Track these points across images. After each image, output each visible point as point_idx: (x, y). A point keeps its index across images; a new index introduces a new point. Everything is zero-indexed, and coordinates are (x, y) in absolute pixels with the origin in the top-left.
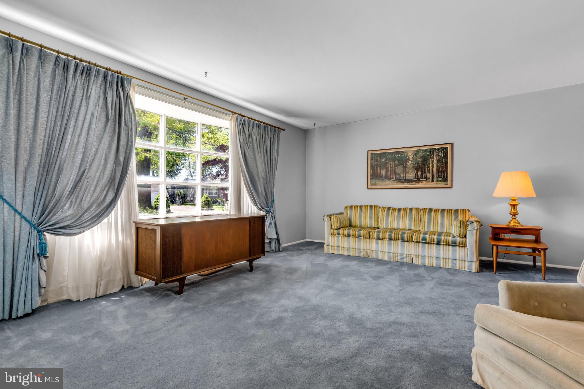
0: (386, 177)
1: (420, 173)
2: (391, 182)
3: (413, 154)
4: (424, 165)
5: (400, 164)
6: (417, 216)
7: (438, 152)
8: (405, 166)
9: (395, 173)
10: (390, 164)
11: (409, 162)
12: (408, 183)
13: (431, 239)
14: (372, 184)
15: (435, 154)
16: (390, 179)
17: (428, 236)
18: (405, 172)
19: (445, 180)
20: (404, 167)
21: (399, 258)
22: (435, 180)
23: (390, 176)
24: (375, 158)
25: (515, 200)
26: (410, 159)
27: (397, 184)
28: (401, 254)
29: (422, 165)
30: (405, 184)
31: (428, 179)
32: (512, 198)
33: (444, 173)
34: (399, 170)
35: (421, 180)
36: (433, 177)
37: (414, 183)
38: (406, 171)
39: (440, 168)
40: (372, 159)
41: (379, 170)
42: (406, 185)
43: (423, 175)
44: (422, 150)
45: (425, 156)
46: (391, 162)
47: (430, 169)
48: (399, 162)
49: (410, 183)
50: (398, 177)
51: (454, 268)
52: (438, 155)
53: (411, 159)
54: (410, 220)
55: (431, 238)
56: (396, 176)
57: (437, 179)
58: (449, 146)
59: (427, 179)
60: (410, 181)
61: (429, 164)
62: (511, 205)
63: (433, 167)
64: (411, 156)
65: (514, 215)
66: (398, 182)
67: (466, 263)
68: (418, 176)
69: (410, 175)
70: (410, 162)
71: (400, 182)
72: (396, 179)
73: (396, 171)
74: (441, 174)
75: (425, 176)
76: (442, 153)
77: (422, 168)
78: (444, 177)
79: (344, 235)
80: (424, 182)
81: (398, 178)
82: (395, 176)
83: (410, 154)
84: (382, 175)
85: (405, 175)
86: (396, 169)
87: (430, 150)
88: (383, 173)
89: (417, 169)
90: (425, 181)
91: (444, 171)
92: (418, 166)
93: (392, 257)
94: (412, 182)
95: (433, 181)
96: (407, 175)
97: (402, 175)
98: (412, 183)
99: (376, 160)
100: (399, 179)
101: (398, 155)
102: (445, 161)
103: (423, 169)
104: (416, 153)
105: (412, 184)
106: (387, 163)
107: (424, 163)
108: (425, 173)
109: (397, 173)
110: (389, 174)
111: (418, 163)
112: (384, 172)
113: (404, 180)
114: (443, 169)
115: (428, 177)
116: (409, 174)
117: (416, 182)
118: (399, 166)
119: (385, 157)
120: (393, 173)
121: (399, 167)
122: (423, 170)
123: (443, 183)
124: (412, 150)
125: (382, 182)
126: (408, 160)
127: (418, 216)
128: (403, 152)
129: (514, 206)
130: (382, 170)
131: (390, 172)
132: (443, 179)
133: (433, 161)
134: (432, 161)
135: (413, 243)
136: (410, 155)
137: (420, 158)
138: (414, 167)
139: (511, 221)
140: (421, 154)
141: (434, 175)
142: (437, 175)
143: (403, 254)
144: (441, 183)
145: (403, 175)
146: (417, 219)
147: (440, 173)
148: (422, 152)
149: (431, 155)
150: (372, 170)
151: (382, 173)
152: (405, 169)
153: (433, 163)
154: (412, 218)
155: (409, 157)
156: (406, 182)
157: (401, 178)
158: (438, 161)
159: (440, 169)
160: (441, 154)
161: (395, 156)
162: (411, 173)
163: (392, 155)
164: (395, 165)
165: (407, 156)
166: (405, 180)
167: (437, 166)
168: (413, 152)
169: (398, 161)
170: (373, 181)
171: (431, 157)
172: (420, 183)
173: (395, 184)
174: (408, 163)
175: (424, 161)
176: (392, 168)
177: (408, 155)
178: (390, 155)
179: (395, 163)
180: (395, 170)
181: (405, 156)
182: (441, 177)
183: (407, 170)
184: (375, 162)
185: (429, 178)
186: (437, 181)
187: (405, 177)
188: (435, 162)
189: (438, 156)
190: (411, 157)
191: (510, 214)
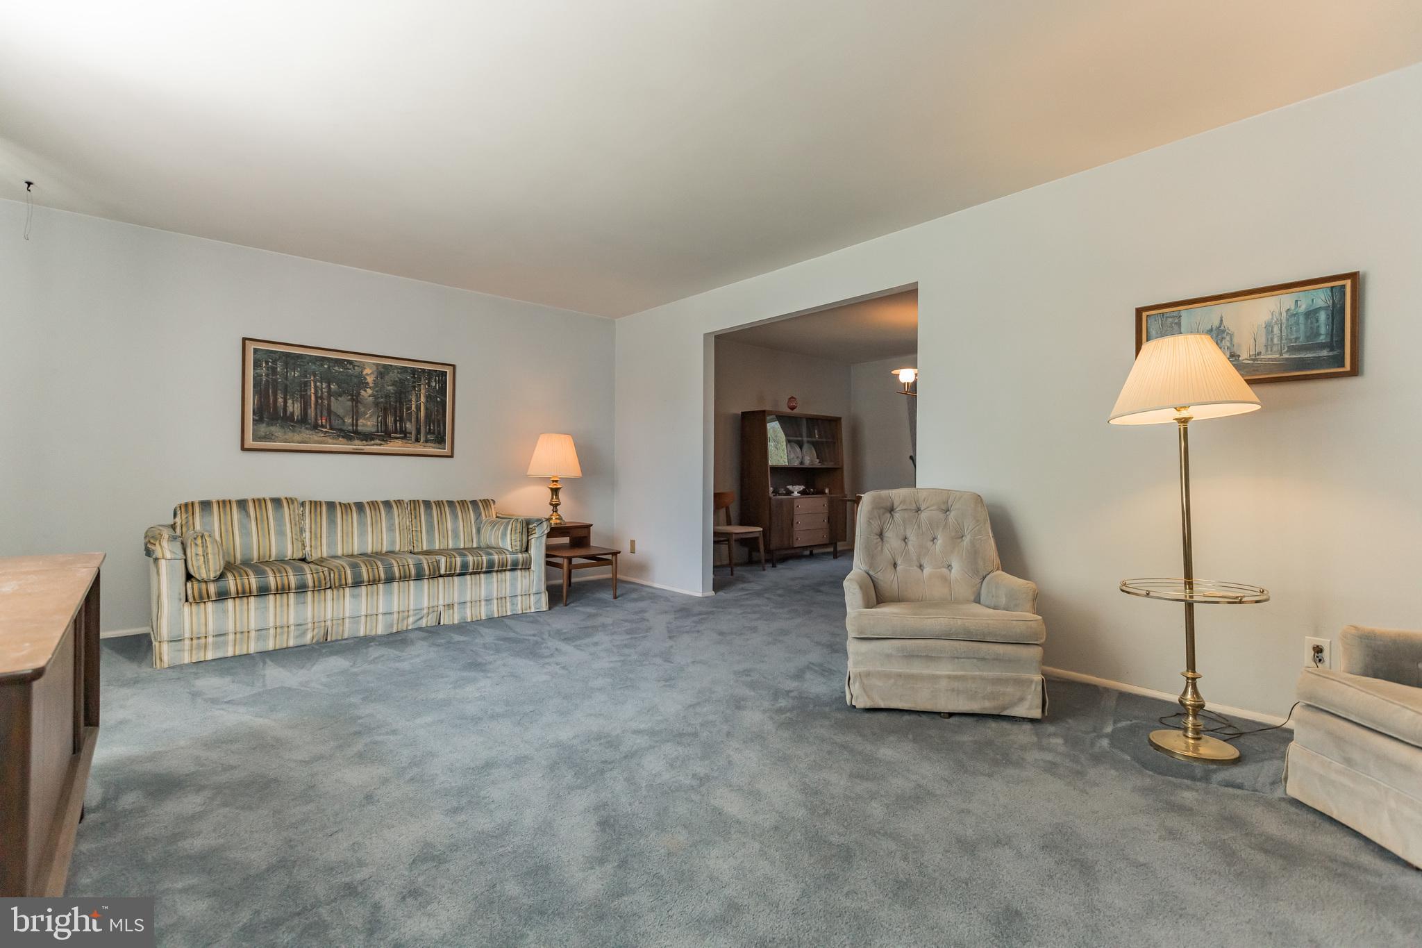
0: (304, 420)
1: (390, 420)
2: (320, 437)
3: (376, 373)
4: (401, 403)
5: (344, 393)
6: (403, 518)
7: (429, 380)
8: (356, 399)
9: (329, 411)
10: (316, 387)
11: (366, 391)
12: (362, 440)
13: (478, 564)
14: (256, 438)
15: (422, 382)
16: (315, 427)
17: (470, 558)
18: (356, 415)
19: (440, 440)
20: (352, 400)
21: (411, 620)
22: (422, 439)
23: (316, 419)
24: (267, 363)
25: (556, 481)
26: (368, 383)
27: (335, 441)
28: (416, 610)
29: (396, 402)
30: (357, 442)
31: (408, 435)
32: (554, 477)
33: (439, 426)
34: (341, 406)
35: (393, 435)
36: (418, 432)
37: (377, 442)
38: (357, 412)
39: (431, 413)
40: (257, 364)
41: (280, 400)
42: (357, 445)
43: (398, 425)
44: (396, 367)
45: (402, 382)
46: (318, 384)
47: (413, 413)
48: (340, 387)
49: (367, 441)
50: (336, 423)
51: (515, 612)
52: (429, 384)
53: (371, 385)
54: (391, 529)
55: (478, 560)
56: (333, 422)
57: (426, 437)
58: (449, 370)
59: (405, 435)
60: (367, 437)
61: (411, 401)
62: (552, 489)
63: (418, 408)
64: (370, 376)
65: (555, 506)
66: (339, 436)
67: (532, 597)
68: (386, 425)
69: (368, 423)
70: (369, 391)
71: (343, 437)
72: (331, 428)
73: (332, 408)
74: (434, 427)
75: (401, 427)
76: (435, 381)
77: (395, 409)
78: (439, 433)
79: (243, 594)
80: (400, 442)
81: (337, 427)
82: (330, 421)
83: (367, 371)
84: (292, 414)
85: (357, 420)
86: (332, 404)
87: (414, 371)
88: (294, 408)
89: (385, 410)
90: (402, 438)
91: (439, 421)
92: (386, 403)
93: (395, 622)
94: (372, 439)
95: (417, 440)
96: (361, 422)
97: (348, 421)
98: (373, 442)
99: (274, 370)
100: (341, 430)
101: (336, 368)
102: (441, 399)
103: (398, 412)
104: (383, 372)
105: (373, 445)
106: (306, 384)
107: (400, 398)
108: (401, 420)
109: (335, 414)
110: (313, 414)
111: (386, 396)
112: (297, 405)
113: (353, 432)
114: (437, 416)
115: (408, 431)
116: (365, 419)
117: (383, 440)
118: (340, 396)
119: (300, 366)
120: (325, 413)
121: (339, 398)
122: (398, 414)
123: (437, 445)
124: (374, 364)
125: (290, 434)
126: (363, 384)
127: (405, 519)
128: (350, 362)
129: (555, 491)
130: (290, 402)
131: (316, 408)
132: (437, 437)
133: (418, 398)
134: (417, 395)
135: (441, 580)
136: (367, 374)
137: (392, 385)
138: (377, 404)
139: (552, 515)
140: (394, 376)
141: (420, 428)
142: (426, 428)
143: (422, 609)
144: (432, 445)
145: (350, 421)
146: (403, 526)
147: (432, 425)
148: (396, 371)
149: (414, 382)
150: (260, 398)
151: (290, 409)
152: (357, 406)
153: (419, 401)
154: (393, 525)
155: (365, 379)
156: (358, 439)
157: (345, 428)
158: (428, 397)
159: (431, 416)
160: (434, 384)
161: (329, 367)
162: (371, 416)
163: (322, 365)
164: (330, 394)
165: (360, 375)
166: (356, 432)
167: (426, 409)
168: (375, 368)
169: (337, 384)
170: (263, 429)
171: (414, 387)
172: (391, 444)
173: (330, 441)
174: (363, 392)
175: (401, 393)
176: (322, 398)
177: (364, 373)
178: (315, 363)
179: (329, 387)
180: (329, 405)
181: (356, 374)
182: (434, 433)
183: (362, 409)
184: (267, 375)
185: (411, 433)
186: (427, 441)
187: (357, 425)
188: (423, 399)
189: (429, 386)
190: (370, 380)
191: (551, 504)
